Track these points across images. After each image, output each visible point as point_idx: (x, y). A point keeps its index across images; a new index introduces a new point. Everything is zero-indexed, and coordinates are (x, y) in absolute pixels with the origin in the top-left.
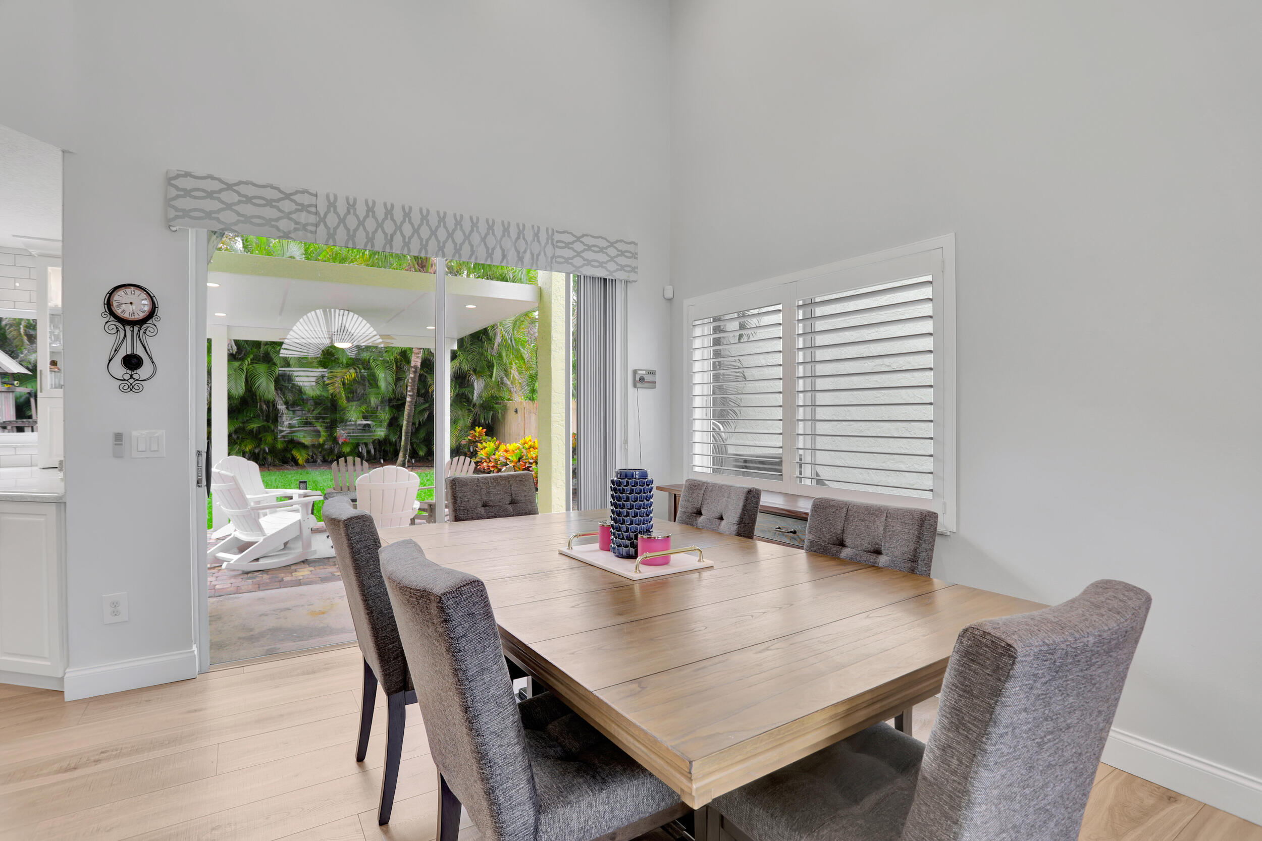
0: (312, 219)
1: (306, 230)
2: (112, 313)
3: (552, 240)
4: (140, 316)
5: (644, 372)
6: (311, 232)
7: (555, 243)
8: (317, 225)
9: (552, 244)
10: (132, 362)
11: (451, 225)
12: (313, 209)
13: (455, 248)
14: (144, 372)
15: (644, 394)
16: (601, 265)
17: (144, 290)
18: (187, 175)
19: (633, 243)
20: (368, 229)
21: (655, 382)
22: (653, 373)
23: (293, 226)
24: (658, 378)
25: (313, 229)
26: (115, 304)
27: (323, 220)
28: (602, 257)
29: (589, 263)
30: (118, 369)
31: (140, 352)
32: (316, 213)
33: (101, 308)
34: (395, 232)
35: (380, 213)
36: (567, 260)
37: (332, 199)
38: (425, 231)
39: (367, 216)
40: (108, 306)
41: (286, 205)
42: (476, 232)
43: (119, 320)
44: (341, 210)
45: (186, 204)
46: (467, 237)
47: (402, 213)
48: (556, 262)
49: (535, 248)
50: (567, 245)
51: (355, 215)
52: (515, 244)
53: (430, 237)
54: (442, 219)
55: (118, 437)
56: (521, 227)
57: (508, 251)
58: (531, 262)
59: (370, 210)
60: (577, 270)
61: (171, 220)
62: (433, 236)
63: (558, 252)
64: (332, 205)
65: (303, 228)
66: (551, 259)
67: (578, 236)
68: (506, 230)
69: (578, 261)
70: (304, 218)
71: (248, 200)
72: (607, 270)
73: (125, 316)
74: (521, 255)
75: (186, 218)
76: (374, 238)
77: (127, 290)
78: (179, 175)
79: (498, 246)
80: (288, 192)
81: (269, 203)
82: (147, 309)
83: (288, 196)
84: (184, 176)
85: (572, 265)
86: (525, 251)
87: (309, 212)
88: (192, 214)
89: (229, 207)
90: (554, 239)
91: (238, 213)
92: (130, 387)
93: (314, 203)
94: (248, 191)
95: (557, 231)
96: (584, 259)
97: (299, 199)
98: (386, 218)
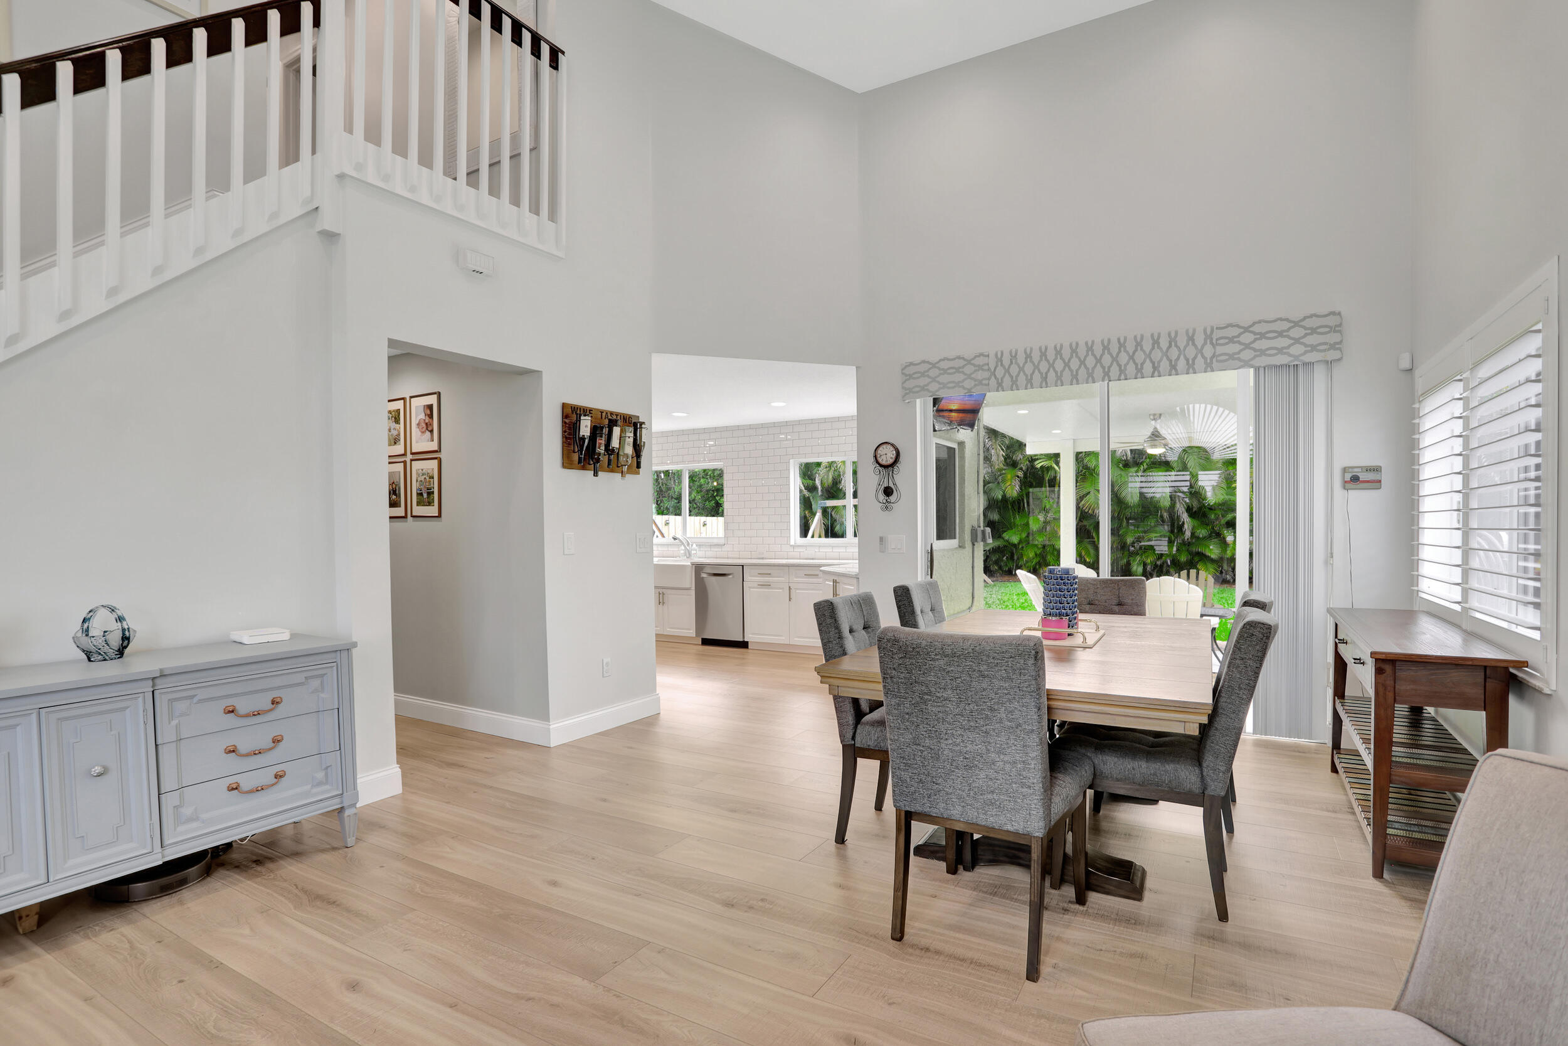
0: (986, 374)
1: (982, 384)
2: (877, 462)
3: (1212, 339)
4: (890, 461)
5: (1360, 470)
6: (986, 385)
7: (1214, 341)
8: (989, 379)
9: (1212, 343)
10: (888, 492)
11: (1098, 353)
12: (986, 367)
14: (893, 498)
15: (1359, 497)
16: (1280, 351)
17: (886, 443)
18: (911, 364)
19: (1333, 313)
20: (1027, 373)
21: (1380, 481)
22: (1377, 469)
23: (973, 383)
24: (1386, 477)
25: (986, 382)
26: (879, 456)
27: (994, 374)
28: (1282, 342)
29: (1262, 353)
30: (882, 497)
31: (891, 485)
32: (989, 370)
33: (872, 459)
34: (1049, 370)
35: (1036, 356)
36: (1232, 357)
37: (999, 356)
38: (1075, 363)
39: (1026, 362)
40: (875, 457)
41: (969, 369)
42: (1124, 351)
43: (881, 466)
44: (1006, 362)
45: (910, 384)
46: (1115, 359)
47: (1054, 352)
48: (1217, 361)
49: (1191, 352)
50: (1231, 340)
51: (1016, 363)
52: (1166, 354)
53: (1080, 367)
54: (1090, 349)
55: (881, 539)
56: (1173, 335)
57: (1159, 362)
58: (1187, 367)
59: (1028, 357)
60: (1246, 364)
61: (903, 397)
62: (1083, 366)
63: (1220, 350)
64: (1000, 360)
65: (980, 383)
66: (1212, 358)
67: (1246, 326)
68: (1156, 342)
69: (1247, 355)
70: (980, 375)
71: (945, 371)
72: (1290, 355)
73: (884, 463)
74: (1173, 363)
75: (909, 393)
76: (1032, 378)
77: (884, 446)
78: (906, 367)
79: (1148, 360)
80: (969, 359)
81: (958, 370)
82: (894, 457)
83: (969, 362)
84: (909, 366)
85: (1239, 359)
86: (1178, 358)
87: (983, 370)
88: (913, 390)
89: (934, 380)
90: (1215, 337)
91: (939, 383)
92: (887, 508)
93: (987, 362)
94: (944, 365)
95: (1217, 328)
96: (1255, 350)
97: (977, 362)
98: (1041, 360)
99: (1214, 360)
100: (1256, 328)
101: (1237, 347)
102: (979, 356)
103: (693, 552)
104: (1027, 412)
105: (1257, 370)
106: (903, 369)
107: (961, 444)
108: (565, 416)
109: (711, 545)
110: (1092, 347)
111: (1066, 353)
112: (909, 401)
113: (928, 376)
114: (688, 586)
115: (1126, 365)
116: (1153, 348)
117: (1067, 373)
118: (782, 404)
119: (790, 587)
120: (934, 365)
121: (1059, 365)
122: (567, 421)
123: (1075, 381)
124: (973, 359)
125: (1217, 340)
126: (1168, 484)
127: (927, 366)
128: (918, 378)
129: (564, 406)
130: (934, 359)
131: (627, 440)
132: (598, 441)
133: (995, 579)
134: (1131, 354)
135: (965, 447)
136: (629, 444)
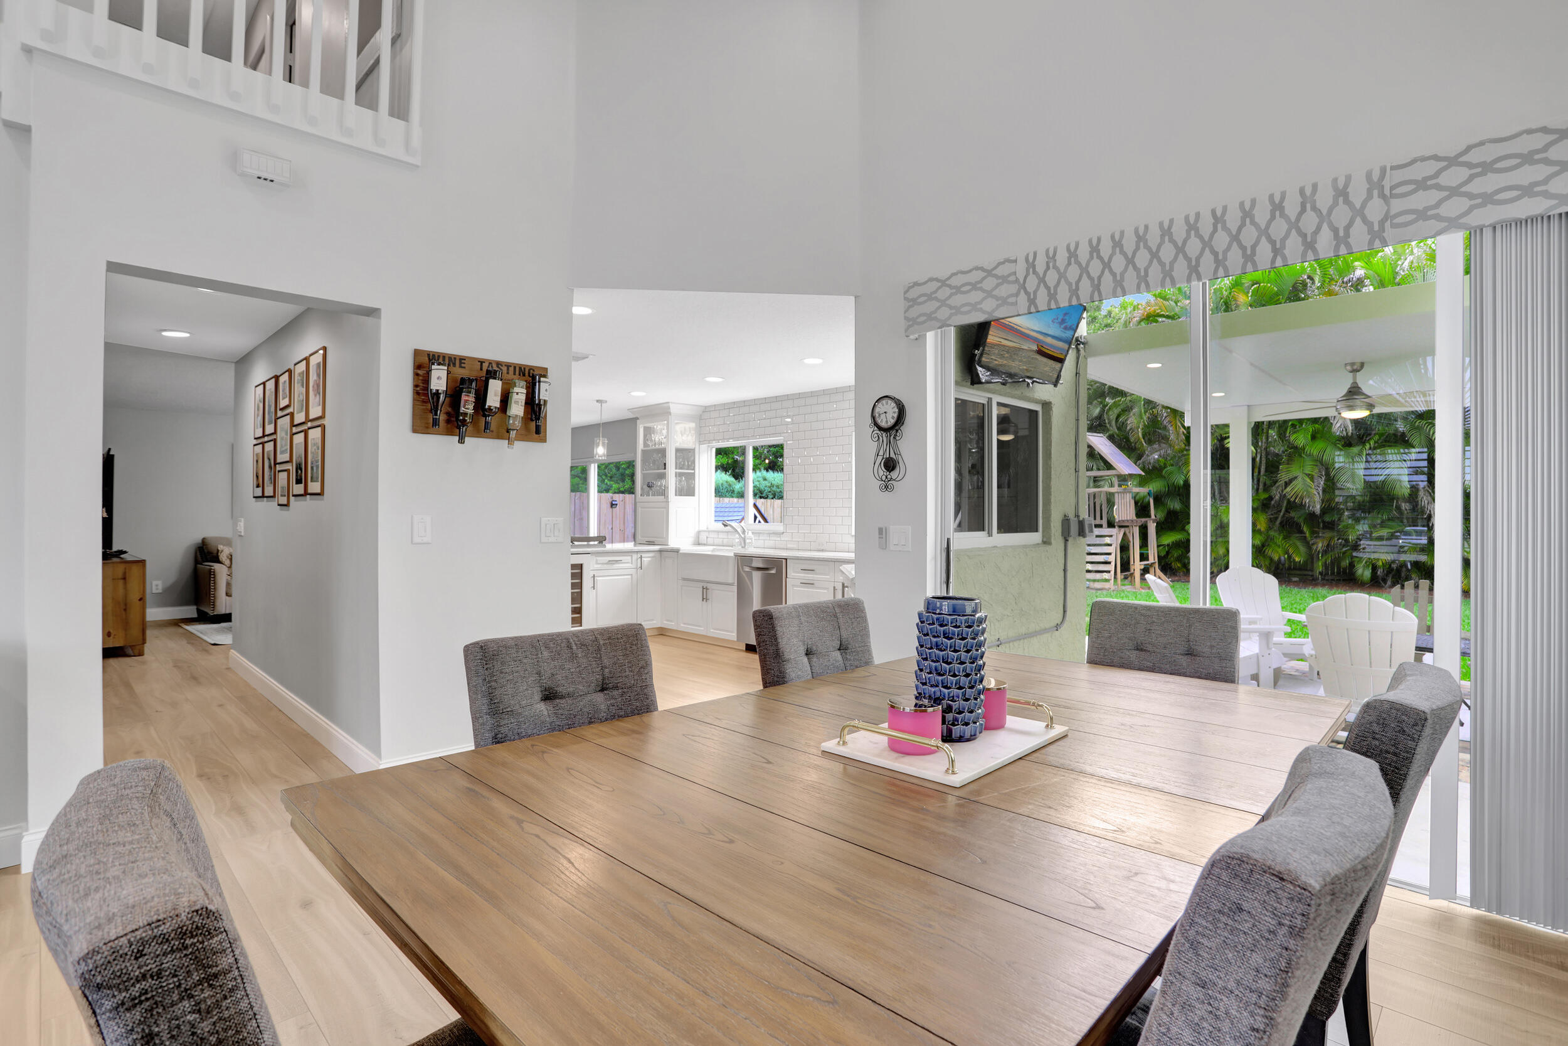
0: (1013, 288)
1: (1007, 304)
2: (876, 424)
3: (1383, 188)
4: (891, 422)
6: (1013, 304)
7: (1387, 192)
8: (1017, 295)
9: (1382, 196)
10: (889, 465)
11: (1180, 237)
12: (1013, 279)
13: (1189, 266)
14: (894, 474)
16: (1527, 191)
17: (887, 397)
18: (916, 284)
20: (1070, 280)
23: (995, 304)
25: (1013, 299)
26: (877, 415)
27: (1023, 286)
28: (1531, 174)
29: (1488, 199)
30: (882, 472)
31: (892, 455)
32: (1017, 281)
33: (869, 420)
34: (1103, 272)
35: (1084, 253)
36: (1422, 215)
37: (1031, 259)
38: (1143, 257)
39: (1069, 264)
40: (873, 417)
41: (988, 284)
42: (1223, 230)
43: (880, 428)
44: (1040, 268)
45: (914, 312)
46: (1207, 244)
47: (1111, 244)
48: (1393, 226)
49: (1341, 216)
50: (1422, 185)
51: (1055, 267)
52: (1295, 225)
53: (1151, 262)
54: (1166, 232)
55: (881, 531)
56: (1308, 192)
57: (1284, 240)
58: (1335, 242)
59: (1072, 255)
60: (1452, 224)
61: (906, 331)
62: (1155, 260)
63: (1397, 205)
64: (1031, 266)
65: (1004, 301)
66: (1382, 223)
67: (1452, 155)
68: (1277, 208)
69: (1455, 207)
70: (1005, 290)
71: (958, 290)
72: (1547, 195)
73: (883, 424)
74: (1309, 239)
75: (915, 325)
76: (1077, 288)
77: (884, 402)
78: (910, 288)
79: (1263, 239)
80: (989, 268)
81: (975, 286)
82: (896, 415)
83: (989, 273)
84: (913, 287)
85: (1438, 217)
86: (1318, 229)
87: (1010, 282)
88: (918, 320)
89: (943, 303)
90: (1387, 184)
91: (951, 307)
92: (886, 487)
93: (1014, 270)
94: (956, 281)
95: (1392, 168)
96: (1470, 196)
97: (999, 271)
98: (1092, 258)
99: (1388, 224)
100: (1473, 157)
101: (1434, 196)
102: (1003, 263)
103: (747, 541)
104: (1159, 365)
105: (1475, 234)
106: (905, 293)
107: (1047, 405)
108: (418, 366)
109: (770, 534)
110: (1170, 227)
111: (1129, 244)
112: (917, 336)
113: (936, 299)
114: (730, 581)
115: (1226, 252)
116: (1273, 217)
117: (1131, 274)
118: (818, 361)
119: (834, 587)
120: (943, 283)
121: (1118, 263)
122: (420, 372)
123: (1143, 285)
124: (995, 268)
125: (1392, 188)
126: (1405, 465)
127: (935, 285)
128: (925, 302)
129: (417, 353)
130: (943, 274)
131: (515, 397)
132: (464, 397)
133: (1177, 578)
134: (1234, 233)
135: (1051, 409)
136: (517, 403)
